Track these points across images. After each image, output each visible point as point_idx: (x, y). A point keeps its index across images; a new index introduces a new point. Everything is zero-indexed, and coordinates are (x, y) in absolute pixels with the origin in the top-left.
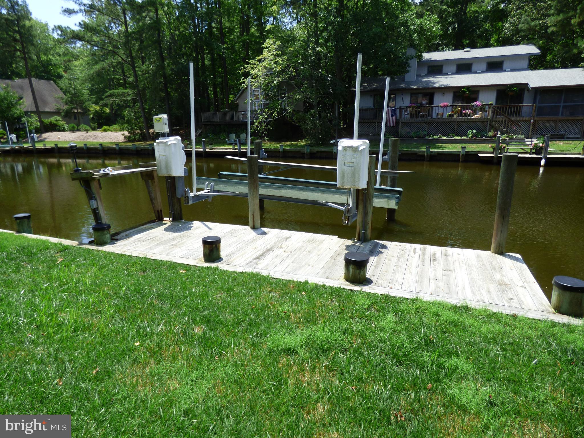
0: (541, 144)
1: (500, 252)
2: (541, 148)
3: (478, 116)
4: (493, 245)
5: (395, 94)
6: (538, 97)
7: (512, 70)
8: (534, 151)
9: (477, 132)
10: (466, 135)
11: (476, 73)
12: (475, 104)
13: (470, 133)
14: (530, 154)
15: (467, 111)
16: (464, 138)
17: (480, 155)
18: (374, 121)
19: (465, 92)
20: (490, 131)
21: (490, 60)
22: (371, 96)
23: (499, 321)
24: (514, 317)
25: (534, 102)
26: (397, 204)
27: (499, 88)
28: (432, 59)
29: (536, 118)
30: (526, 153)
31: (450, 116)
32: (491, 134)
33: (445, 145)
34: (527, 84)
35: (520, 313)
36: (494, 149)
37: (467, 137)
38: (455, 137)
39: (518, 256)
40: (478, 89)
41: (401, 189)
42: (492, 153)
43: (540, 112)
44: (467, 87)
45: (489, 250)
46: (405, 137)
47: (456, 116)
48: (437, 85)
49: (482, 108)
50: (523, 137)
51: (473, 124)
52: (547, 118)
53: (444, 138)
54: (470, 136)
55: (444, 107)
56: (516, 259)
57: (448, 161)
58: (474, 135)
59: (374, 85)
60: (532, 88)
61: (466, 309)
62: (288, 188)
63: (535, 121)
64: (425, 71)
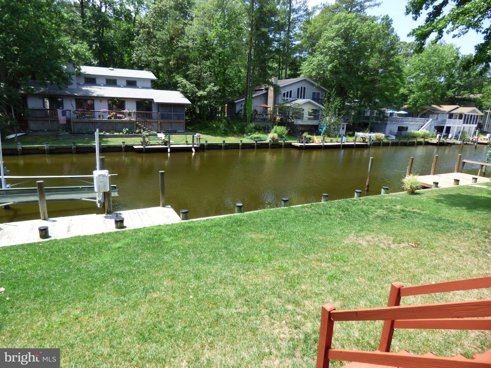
0: (166, 140)
1: (164, 206)
2: (167, 142)
3: (127, 119)
4: (161, 204)
5: (62, 98)
6: (160, 108)
7: (143, 88)
8: (163, 143)
9: (129, 129)
10: (122, 132)
11: (120, 86)
12: (124, 111)
13: (125, 130)
14: (162, 145)
15: (120, 115)
16: (121, 133)
17: (135, 147)
18: (47, 119)
19: (116, 101)
20: (136, 129)
21: (128, 79)
22: (40, 98)
23: (169, 226)
24: (173, 224)
25: (159, 111)
26: (118, 193)
27: (137, 100)
28: (87, 73)
29: (161, 121)
30: (160, 145)
31: (109, 118)
32: (137, 131)
33: (109, 139)
34: (153, 99)
35: (174, 223)
36: (142, 143)
37: (123, 133)
38: (116, 134)
39: (170, 206)
40: (124, 100)
41: (115, 186)
42: (142, 145)
43: (163, 117)
44: (117, 98)
45: (160, 206)
46: (77, 133)
47: (113, 118)
48: (95, 95)
49: (129, 114)
50: (156, 133)
51: (125, 124)
52: (167, 121)
53: (108, 134)
54: (125, 132)
55: (104, 112)
56: (169, 208)
57: (115, 151)
58: (127, 132)
59: (41, 89)
60: (156, 103)
61: (160, 226)
62: (55, 194)
63: (160, 122)
64: (82, 81)
